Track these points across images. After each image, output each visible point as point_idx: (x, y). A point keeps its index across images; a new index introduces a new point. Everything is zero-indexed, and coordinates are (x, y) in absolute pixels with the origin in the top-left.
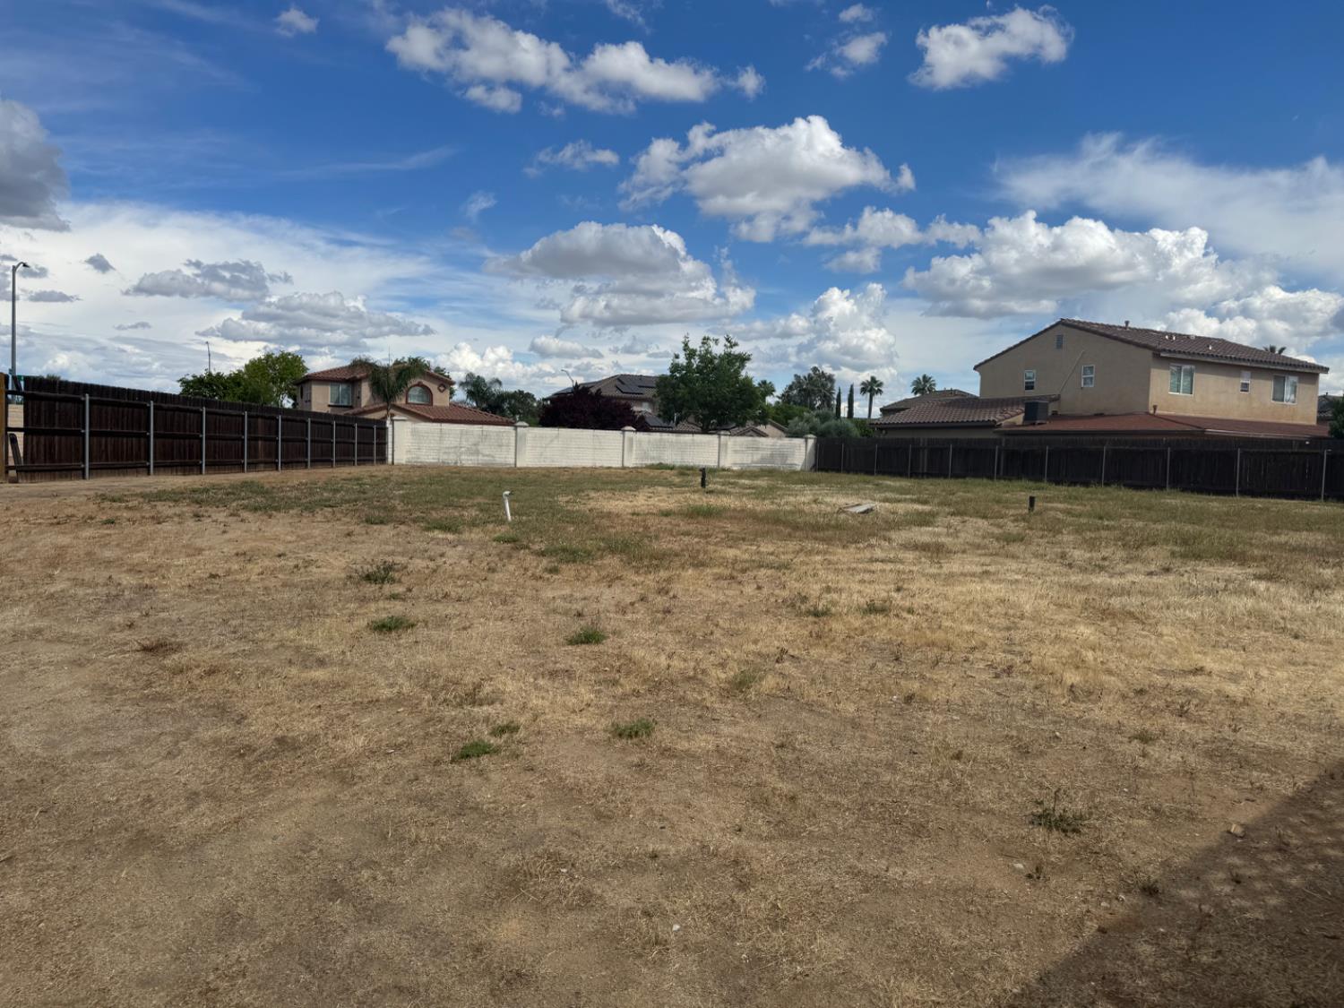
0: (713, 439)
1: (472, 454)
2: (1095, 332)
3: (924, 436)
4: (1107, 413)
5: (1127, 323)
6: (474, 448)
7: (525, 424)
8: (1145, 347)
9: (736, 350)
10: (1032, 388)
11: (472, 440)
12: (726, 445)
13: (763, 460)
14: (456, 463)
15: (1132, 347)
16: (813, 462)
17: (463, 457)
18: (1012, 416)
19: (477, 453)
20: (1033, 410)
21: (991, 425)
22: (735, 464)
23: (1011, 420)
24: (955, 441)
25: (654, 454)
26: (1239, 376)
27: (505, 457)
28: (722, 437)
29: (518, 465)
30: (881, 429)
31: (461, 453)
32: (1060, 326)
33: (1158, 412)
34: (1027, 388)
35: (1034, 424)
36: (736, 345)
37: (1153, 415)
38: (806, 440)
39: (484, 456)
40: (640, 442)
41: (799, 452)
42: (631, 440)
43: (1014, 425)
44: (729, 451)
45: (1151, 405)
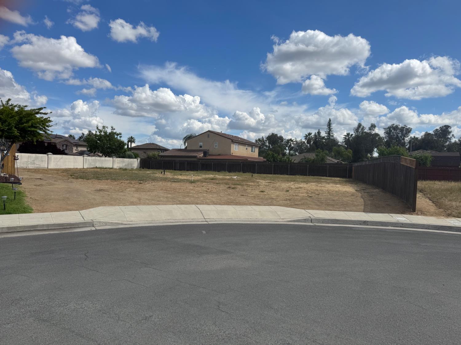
0: (111, 159)
1: (32, 164)
2: (216, 134)
3: (178, 159)
4: (221, 154)
5: (221, 132)
6: (33, 162)
7: (51, 154)
8: (230, 139)
9: (114, 131)
10: (201, 147)
11: (32, 159)
12: (115, 161)
13: (125, 165)
14: (27, 167)
15: (226, 139)
16: (140, 166)
17: (29, 165)
18: (200, 155)
19: (34, 164)
20: (205, 153)
21: (195, 157)
22: (117, 167)
23: (200, 156)
24: (187, 161)
25: (93, 164)
26: (246, 146)
27: (44, 165)
28: (114, 158)
29: (49, 168)
30: (161, 157)
31: (29, 164)
32: (208, 132)
33: (233, 155)
34: (200, 147)
35: (206, 157)
36: (115, 129)
37: (232, 155)
38: (138, 159)
39: (36, 165)
40: (89, 159)
41: (135, 163)
42: (86, 159)
43: (200, 157)
44: (116, 162)
45: (231, 153)
